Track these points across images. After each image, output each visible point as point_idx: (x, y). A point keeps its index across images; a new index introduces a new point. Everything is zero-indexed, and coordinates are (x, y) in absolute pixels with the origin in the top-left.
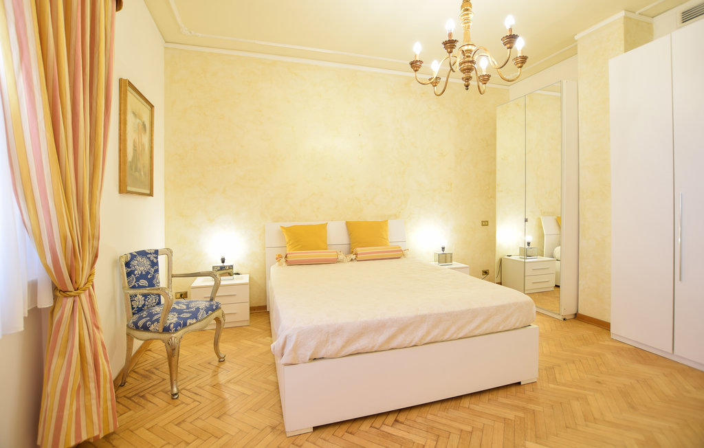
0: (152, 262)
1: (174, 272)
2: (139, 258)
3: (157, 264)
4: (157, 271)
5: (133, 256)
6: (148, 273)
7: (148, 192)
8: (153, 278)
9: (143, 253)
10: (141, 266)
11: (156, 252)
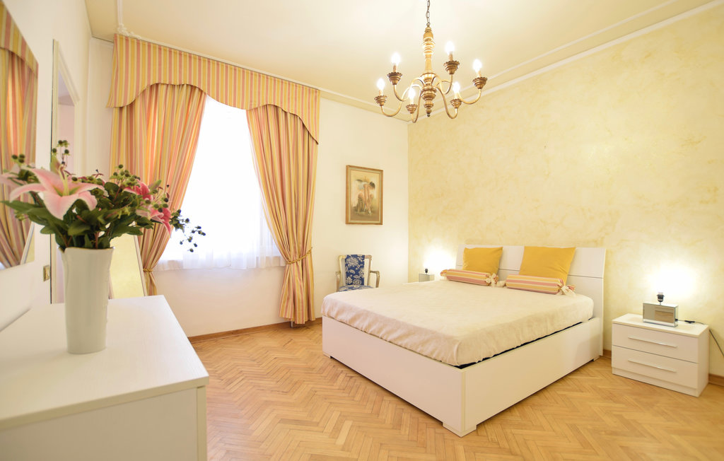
0: (360, 261)
1: (372, 269)
2: (352, 258)
3: (363, 263)
4: (363, 267)
5: (348, 257)
6: (356, 267)
7: (379, 222)
8: (359, 270)
9: (355, 256)
10: (354, 262)
11: (363, 257)
